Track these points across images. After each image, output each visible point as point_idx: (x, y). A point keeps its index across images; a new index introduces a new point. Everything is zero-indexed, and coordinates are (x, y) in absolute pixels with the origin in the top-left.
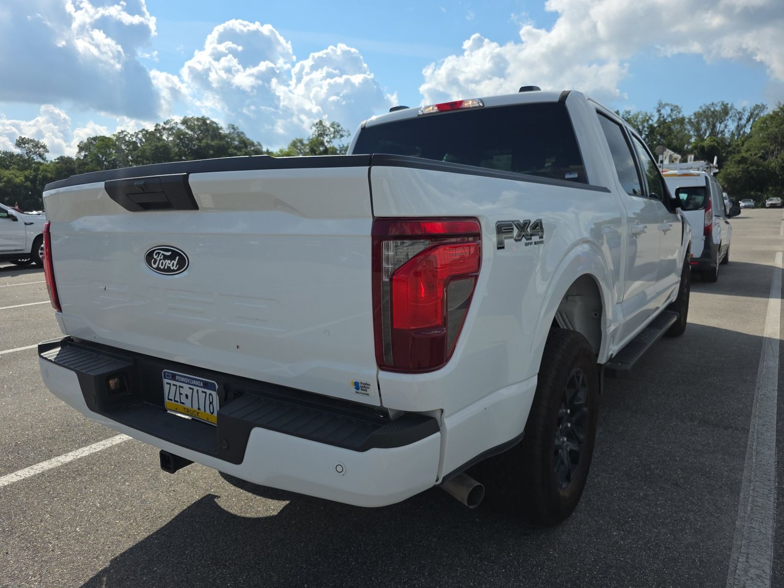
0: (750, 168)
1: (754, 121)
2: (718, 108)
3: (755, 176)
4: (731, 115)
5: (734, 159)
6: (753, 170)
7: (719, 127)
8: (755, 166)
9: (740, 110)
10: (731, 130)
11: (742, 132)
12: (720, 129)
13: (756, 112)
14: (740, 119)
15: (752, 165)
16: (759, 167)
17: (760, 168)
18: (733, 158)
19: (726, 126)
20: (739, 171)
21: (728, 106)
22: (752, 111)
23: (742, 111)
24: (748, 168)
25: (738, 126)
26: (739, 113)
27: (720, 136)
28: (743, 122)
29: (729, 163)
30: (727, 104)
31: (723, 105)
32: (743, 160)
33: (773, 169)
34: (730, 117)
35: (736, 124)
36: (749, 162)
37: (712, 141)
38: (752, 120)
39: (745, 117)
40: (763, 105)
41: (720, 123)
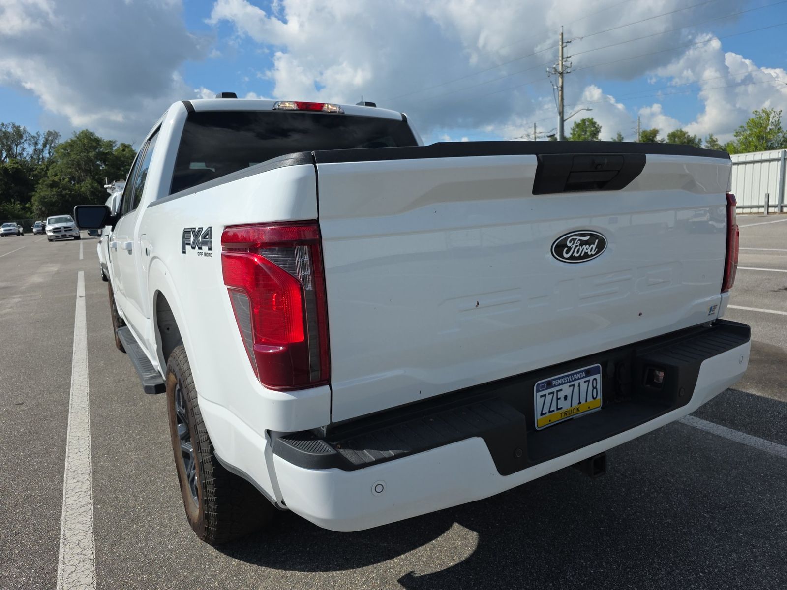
0: (64, 192)
1: (50, 147)
2: (10, 130)
3: (70, 199)
4: (25, 138)
5: (46, 183)
6: (67, 194)
7: (17, 150)
8: (68, 191)
9: (34, 134)
10: (30, 154)
11: (41, 156)
12: (18, 151)
13: (50, 138)
14: (36, 143)
15: (64, 189)
16: (71, 192)
17: (73, 193)
18: (44, 181)
19: (23, 149)
20: (54, 195)
21: (21, 129)
22: (47, 137)
23: (36, 135)
24: (61, 191)
25: (35, 150)
26: (33, 137)
27: (18, 158)
28: (40, 146)
29: (40, 186)
30: (19, 127)
31: (15, 127)
32: (53, 185)
33: (84, 194)
34: (25, 140)
35: (33, 148)
36: (61, 186)
37: (14, 163)
38: (48, 146)
39: (41, 141)
40: (55, 132)
41: (17, 145)
